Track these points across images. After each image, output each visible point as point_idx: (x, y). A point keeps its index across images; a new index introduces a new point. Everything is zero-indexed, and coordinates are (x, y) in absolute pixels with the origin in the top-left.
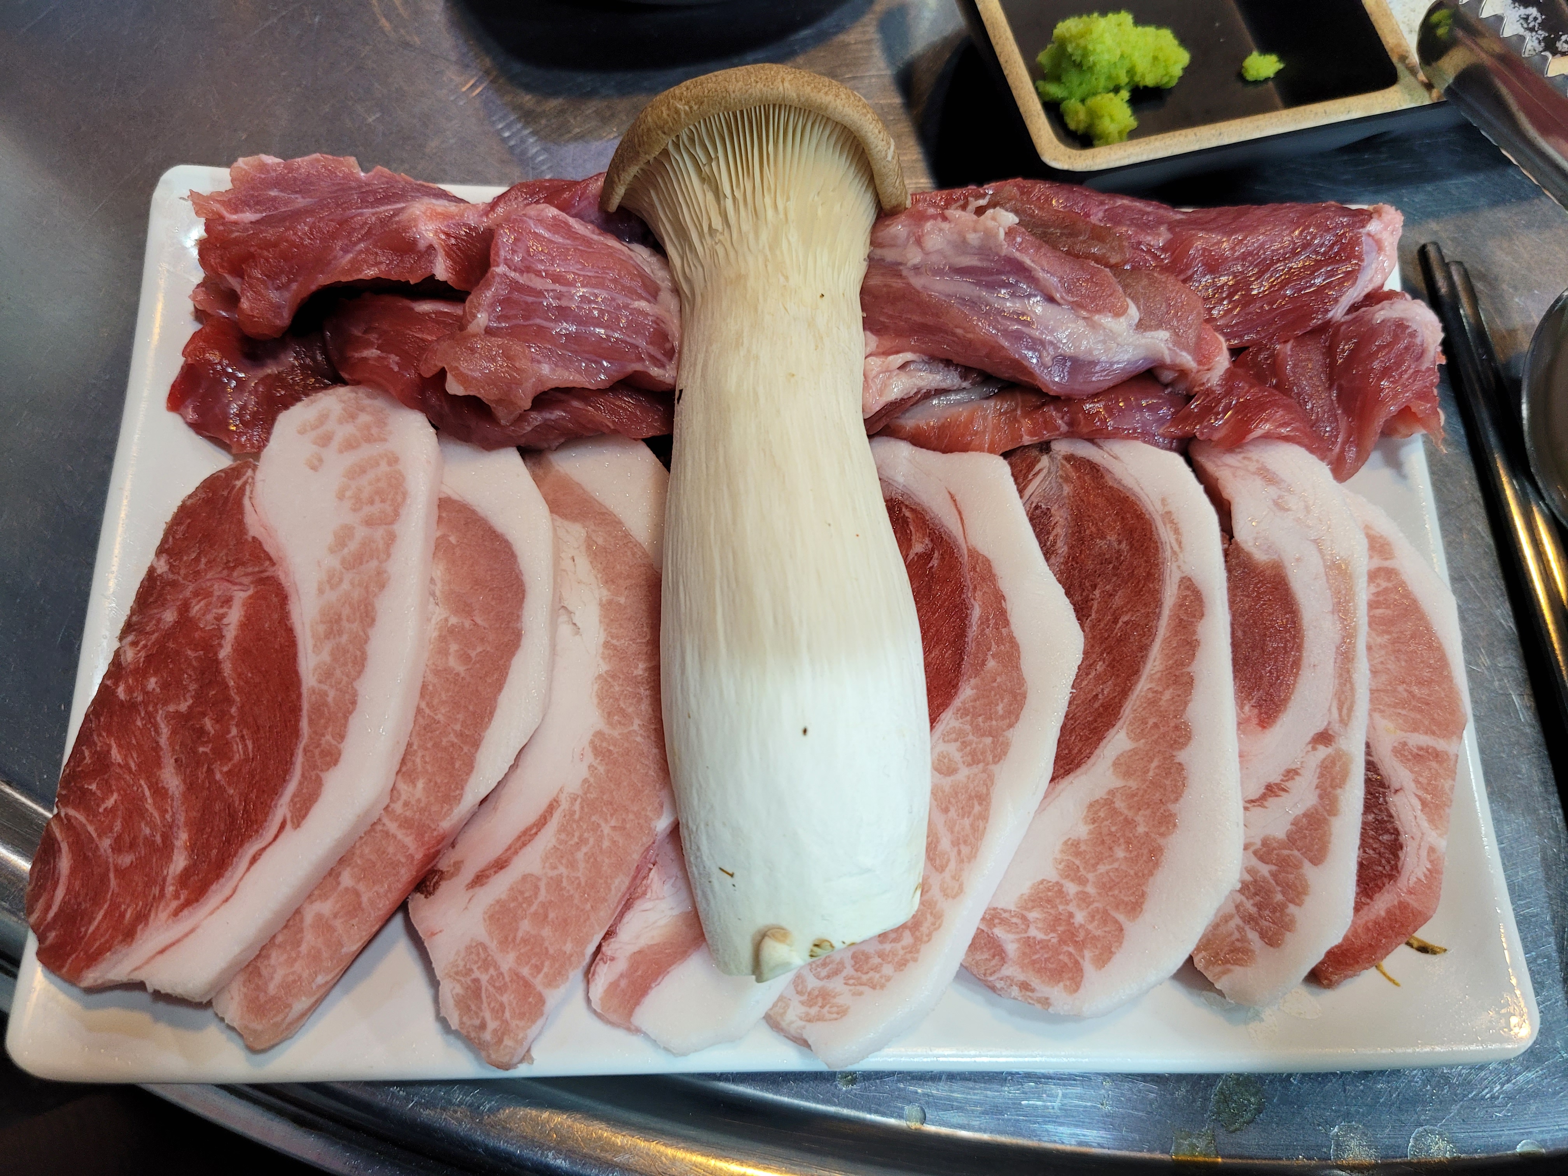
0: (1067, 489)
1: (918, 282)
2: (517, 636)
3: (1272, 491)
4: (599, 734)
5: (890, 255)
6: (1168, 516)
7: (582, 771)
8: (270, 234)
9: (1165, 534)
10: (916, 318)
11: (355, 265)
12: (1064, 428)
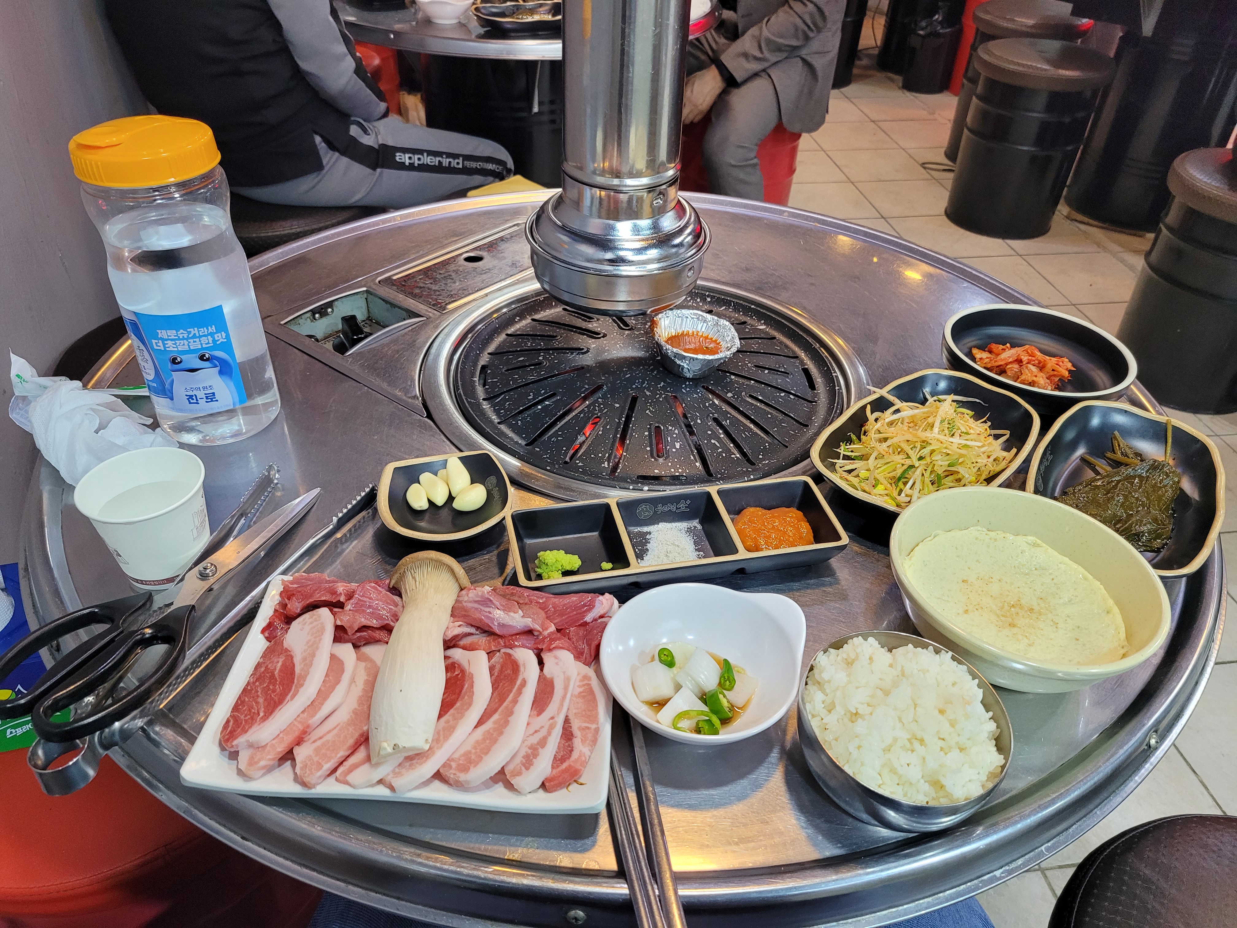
0: (501, 660)
1: (465, 604)
2: (340, 681)
3: (556, 661)
4: (355, 709)
5: (460, 599)
6: (524, 665)
7: (349, 717)
8: (299, 589)
9: (522, 669)
10: (463, 613)
11: (320, 597)
12: (503, 644)
